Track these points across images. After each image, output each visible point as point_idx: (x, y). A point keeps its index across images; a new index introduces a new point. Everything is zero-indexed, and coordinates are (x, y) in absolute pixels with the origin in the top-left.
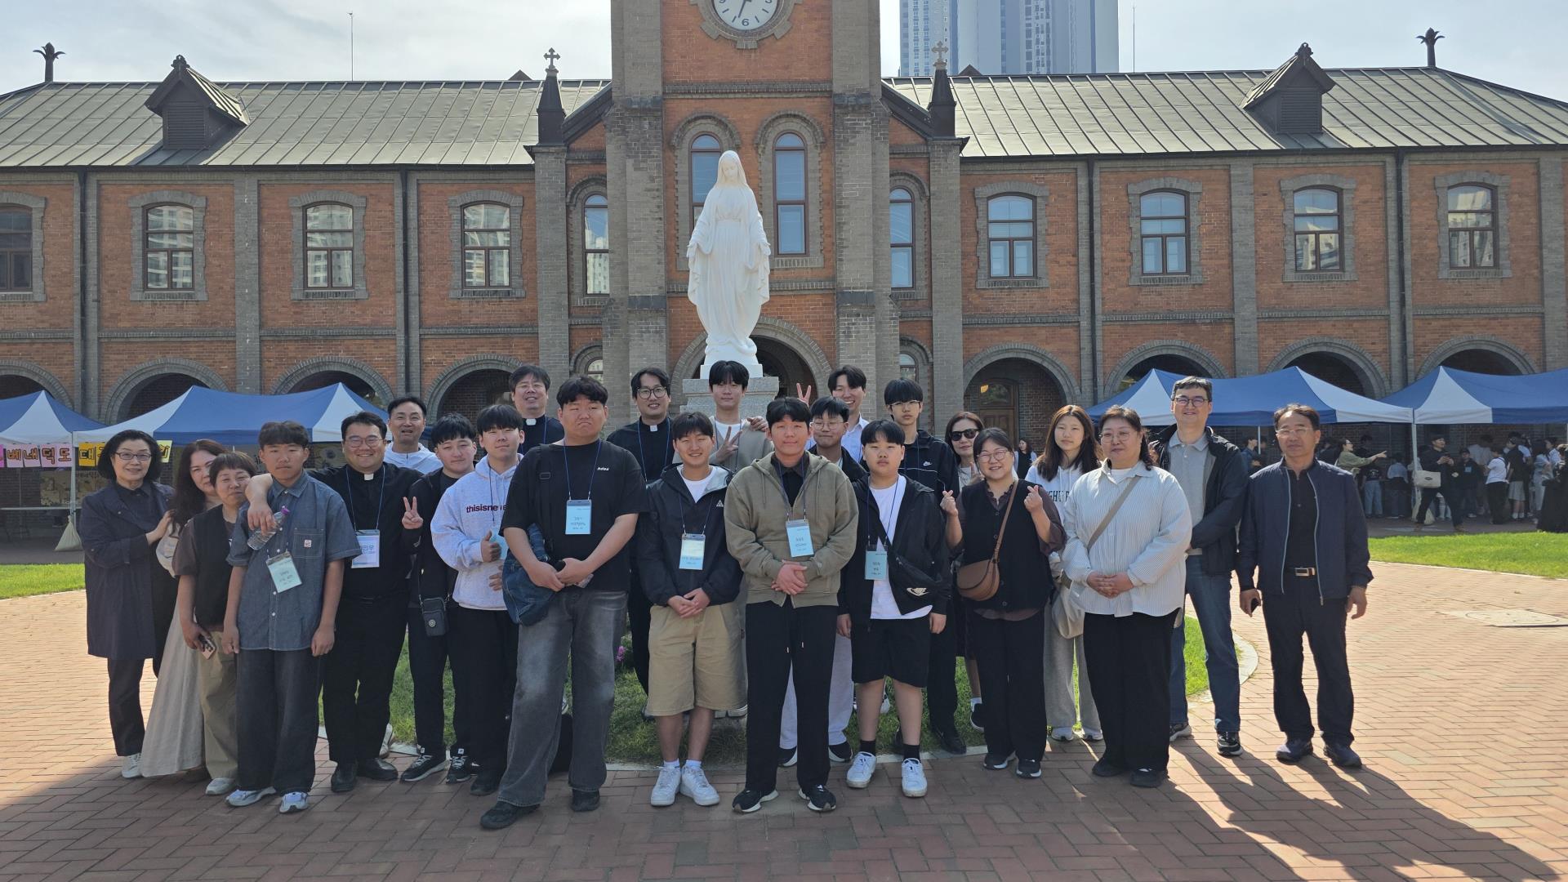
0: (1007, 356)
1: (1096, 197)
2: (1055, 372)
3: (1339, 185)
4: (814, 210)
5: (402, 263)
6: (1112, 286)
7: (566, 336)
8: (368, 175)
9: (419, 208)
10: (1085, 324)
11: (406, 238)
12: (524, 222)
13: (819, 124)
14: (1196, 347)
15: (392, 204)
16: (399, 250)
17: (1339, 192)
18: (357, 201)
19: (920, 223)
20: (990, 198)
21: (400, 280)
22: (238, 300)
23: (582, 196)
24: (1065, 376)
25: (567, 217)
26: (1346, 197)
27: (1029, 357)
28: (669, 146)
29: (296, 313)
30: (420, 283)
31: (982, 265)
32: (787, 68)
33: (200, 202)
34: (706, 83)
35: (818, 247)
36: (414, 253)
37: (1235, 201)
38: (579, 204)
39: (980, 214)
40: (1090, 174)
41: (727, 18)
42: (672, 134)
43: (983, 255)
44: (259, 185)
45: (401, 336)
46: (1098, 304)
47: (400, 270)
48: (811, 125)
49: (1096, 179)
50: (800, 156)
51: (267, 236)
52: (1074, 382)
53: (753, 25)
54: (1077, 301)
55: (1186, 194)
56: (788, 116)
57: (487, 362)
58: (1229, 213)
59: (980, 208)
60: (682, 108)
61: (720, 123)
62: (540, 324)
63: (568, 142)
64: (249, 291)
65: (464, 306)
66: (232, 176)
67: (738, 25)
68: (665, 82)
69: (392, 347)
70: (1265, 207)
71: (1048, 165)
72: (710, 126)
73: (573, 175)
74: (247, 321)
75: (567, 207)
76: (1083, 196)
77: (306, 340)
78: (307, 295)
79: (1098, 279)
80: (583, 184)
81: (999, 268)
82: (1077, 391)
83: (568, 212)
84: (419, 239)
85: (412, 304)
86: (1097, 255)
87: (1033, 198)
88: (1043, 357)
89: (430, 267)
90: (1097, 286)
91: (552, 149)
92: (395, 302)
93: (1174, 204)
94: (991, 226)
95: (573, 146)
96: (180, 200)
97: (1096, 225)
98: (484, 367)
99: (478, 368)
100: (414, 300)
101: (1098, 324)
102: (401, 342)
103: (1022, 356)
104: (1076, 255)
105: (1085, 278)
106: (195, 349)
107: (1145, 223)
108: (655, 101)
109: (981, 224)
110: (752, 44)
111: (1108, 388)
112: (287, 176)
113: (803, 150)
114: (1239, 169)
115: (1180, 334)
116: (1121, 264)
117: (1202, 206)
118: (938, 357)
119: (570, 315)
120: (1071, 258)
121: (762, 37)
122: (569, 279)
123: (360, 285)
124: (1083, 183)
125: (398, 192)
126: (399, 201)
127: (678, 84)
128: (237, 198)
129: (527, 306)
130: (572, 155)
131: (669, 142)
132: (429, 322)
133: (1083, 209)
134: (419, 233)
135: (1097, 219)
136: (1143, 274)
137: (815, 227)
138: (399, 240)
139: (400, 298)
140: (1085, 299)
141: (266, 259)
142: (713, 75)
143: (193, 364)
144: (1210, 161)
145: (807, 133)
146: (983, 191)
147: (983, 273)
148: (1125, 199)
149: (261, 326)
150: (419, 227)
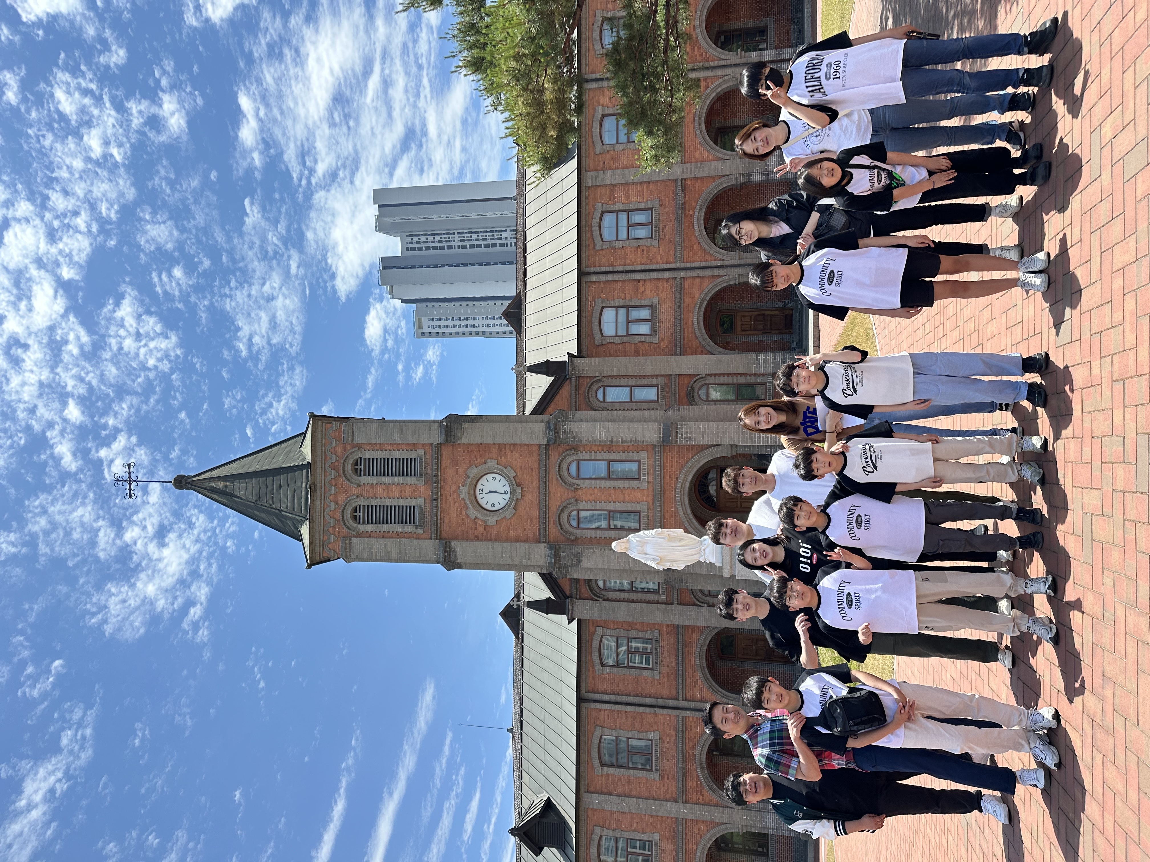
0: (702, 323)
1: (603, 269)
2: (713, 292)
3: (600, 116)
4: (613, 456)
5: (637, 708)
6: (659, 257)
7: (685, 608)
8: (582, 723)
9: (602, 693)
10: (682, 274)
11: (621, 703)
12: (612, 627)
13: (564, 452)
14: (700, 203)
15: (600, 710)
16: (629, 708)
17: (604, 116)
18: (598, 732)
19: (618, 382)
20: (602, 336)
21: (648, 710)
22: (660, 814)
23: (598, 591)
24: (716, 286)
25: (610, 600)
26: (607, 112)
27: (703, 309)
28: (575, 541)
29: (668, 779)
30: (650, 697)
31: (643, 340)
32: (532, 470)
33: (598, 830)
34: (539, 517)
35: (635, 454)
36: (631, 699)
37: (608, 182)
38: (603, 593)
39: (612, 341)
40: (589, 273)
41: (503, 503)
42: (568, 539)
43: (637, 339)
44: (588, 792)
45: (684, 713)
46: (670, 266)
47: (641, 709)
48: (565, 457)
49: (592, 269)
50: (582, 463)
51: (619, 790)
52: (720, 280)
53: (507, 488)
54: (668, 279)
55: (603, 213)
56: (559, 470)
57: (701, 659)
58: (614, 185)
59: (608, 341)
60: (554, 531)
61: (562, 511)
62: (677, 623)
63: (566, 597)
64: (654, 806)
65: (665, 670)
66: (582, 808)
67: (507, 497)
68: (539, 541)
69: (691, 719)
70: (612, 162)
71: (583, 299)
72: (565, 516)
73: (586, 595)
74: (672, 809)
75: (604, 600)
76: (602, 278)
77: (686, 773)
78: (657, 770)
79: (654, 267)
80: (591, 589)
81: (644, 329)
82: (726, 277)
83: (608, 600)
84: (622, 695)
85: (663, 704)
86: (639, 268)
87: (603, 308)
88: (703, 300)
89: (640, 689)
90: (658, 267)
91: (570, 607)
92: (662, 715)
93: (609, 220)
94: (619, 334)
95: (568, 594)
96: (596, 842)
97: (621, 268)
98: (704, 661)
99: (705, 665)
100: (660, 702)
101: (683, 265)
102: (688, 713)
103: (702, 313)
104: (639, 281)
105: (653, 275)
106: (690, 846)
107: (619, 238)
108: (550, 548)
109: (618, 340)
110: (519, 489)
111: (725, 258)
112: (583, 774)
113: (578, 461)
114: (589, 180)
115: (691, 212)
116: (645, 252)
117: (610, 202)
118: (702, 371)
119: (672, 604)
120: (641, 284)
121: (516, 483)
122: (649, 602)
123: (651, 736)
124: (594, 278)
125: (593, 705)
126: (598, 706)
127: (540, 534)
128: (595, 807)
129: (665, 629)
130: (574, 595)
131: (573, 541)
132: (674, 693)
133: (610, 277)
134: (618, 694)
135: (617, 269)
136: (651, 238)
137: (623, 456)
138: (623, 708)
139: (659, 711)
140: (667, 275)
141: (634, 793)
142: (535, 513)
143: (700, 848)
144: (583, 199)
145: (569, 459)
146: (598, 340)
147: (649, 339)
148: (604, 251)
149: (677, 802)
150: (614, 694)
